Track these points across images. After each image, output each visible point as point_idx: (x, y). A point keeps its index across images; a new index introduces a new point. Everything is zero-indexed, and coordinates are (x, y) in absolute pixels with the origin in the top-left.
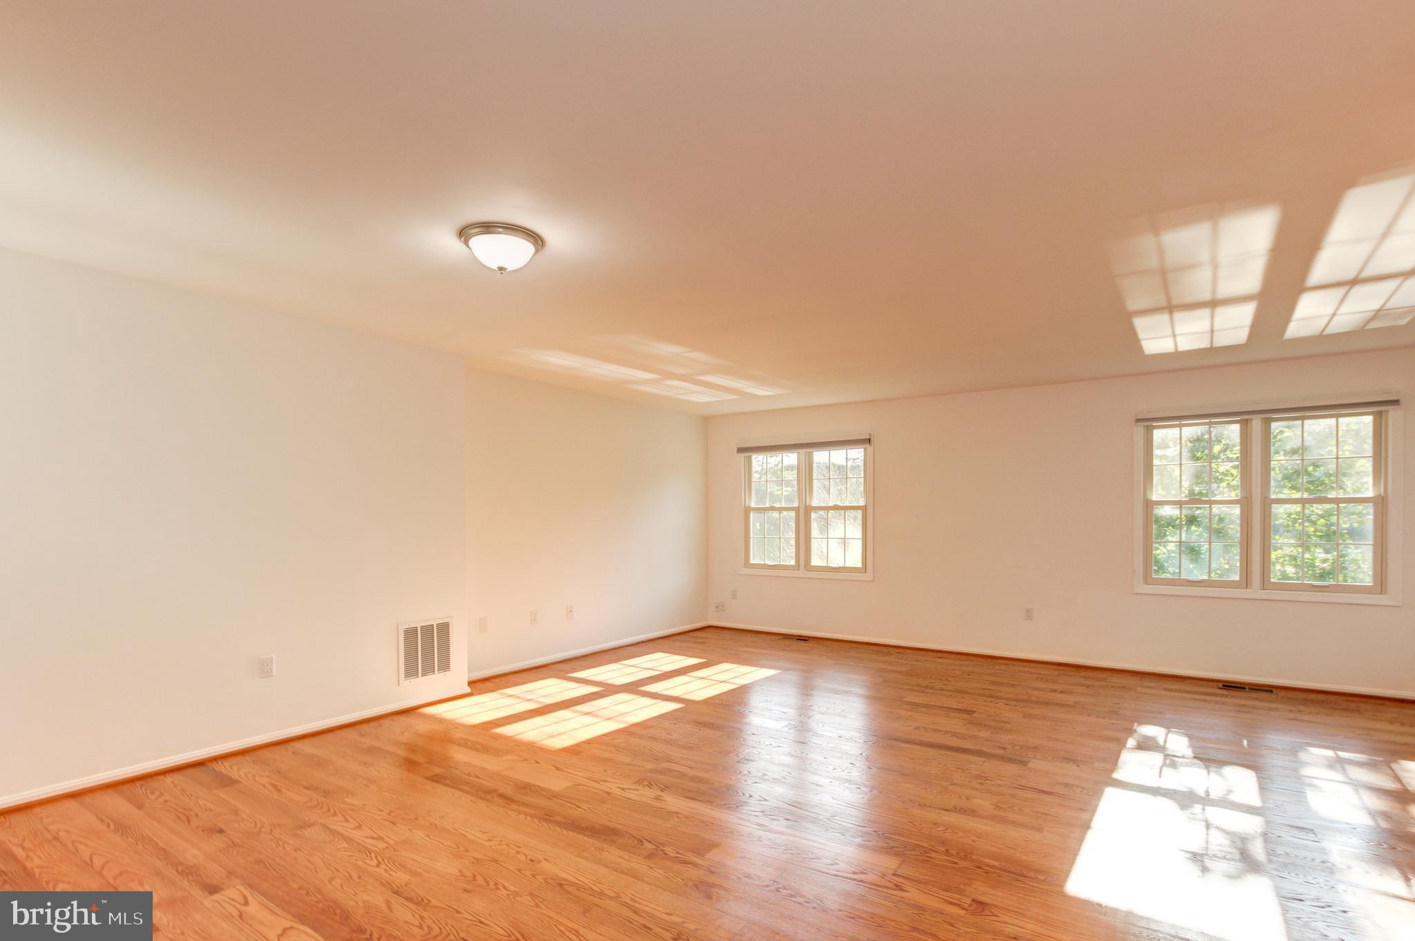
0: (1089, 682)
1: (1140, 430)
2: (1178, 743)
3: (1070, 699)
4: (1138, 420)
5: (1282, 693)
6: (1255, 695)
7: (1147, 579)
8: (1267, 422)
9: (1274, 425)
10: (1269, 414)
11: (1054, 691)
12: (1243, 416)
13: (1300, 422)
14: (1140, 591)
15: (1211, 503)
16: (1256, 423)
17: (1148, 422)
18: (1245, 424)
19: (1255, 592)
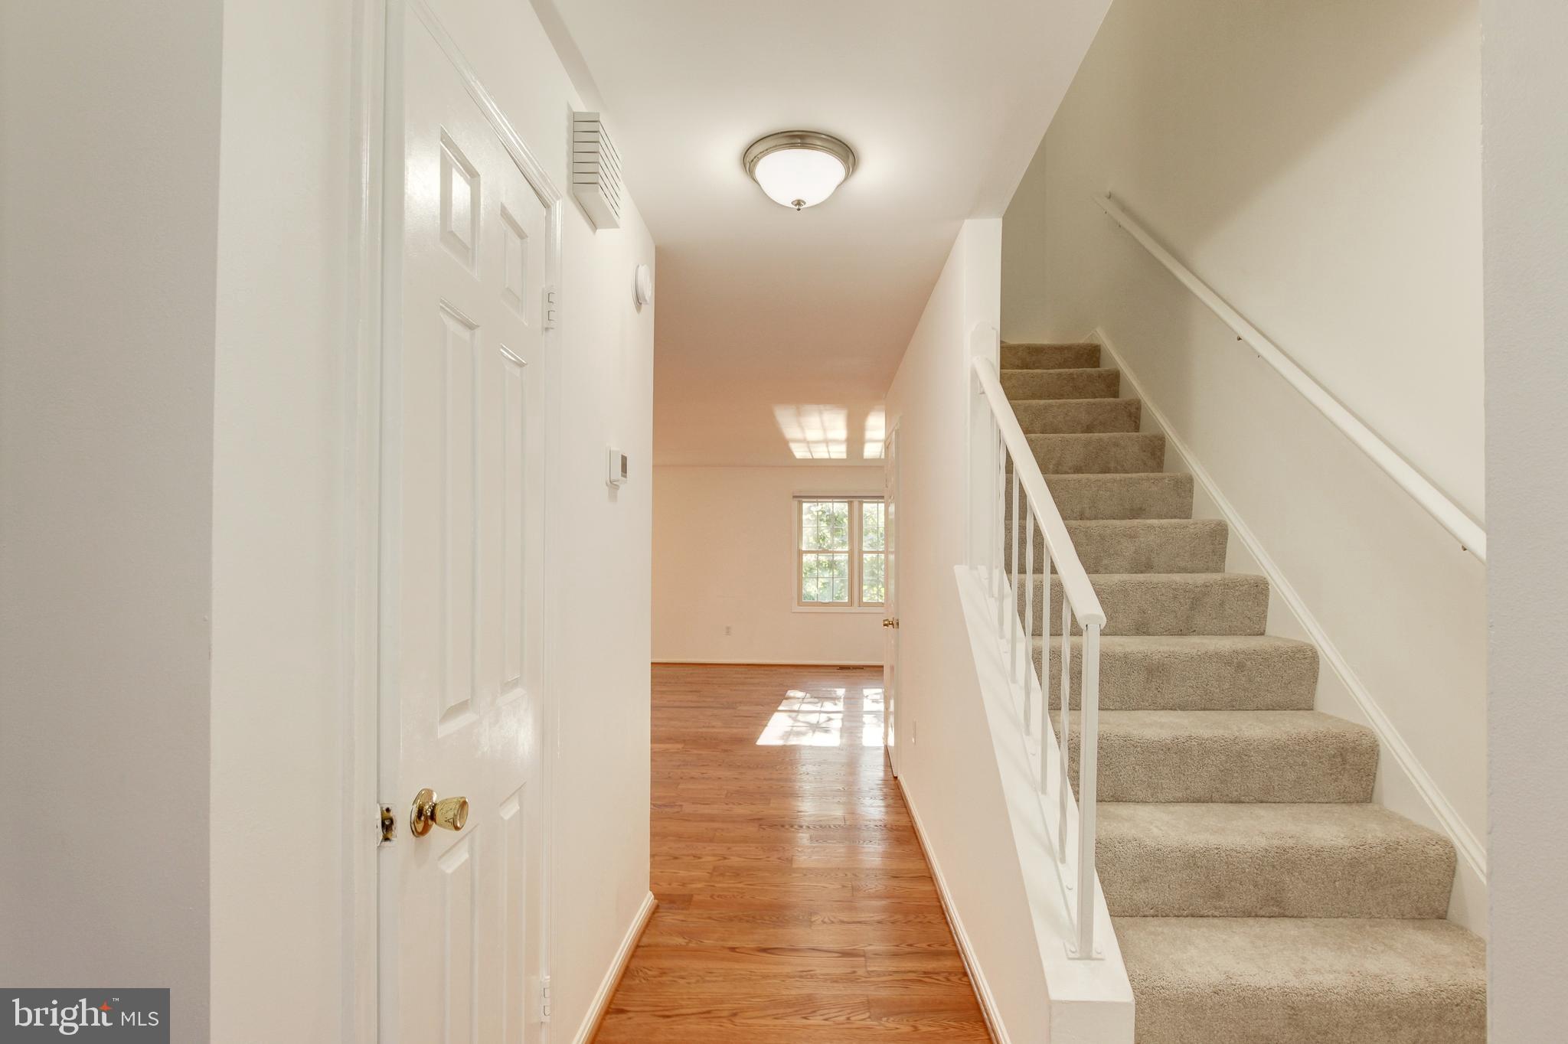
0: (766, 672)
1: (795, 503)
2: (799, 694)
3: (756, 681)
4: (794, 497)
5: (868, 669)
6: (854, 671)
7: (800, 603)
8: (861, 503)
9: (865, 505)
10: (863, 498)
11: (746, 678)
12: (849, 498)
13: (876, 504)
14: (795, 611)
15: (833, 552)
16: (856, 503)
17: (800, 498)
18: (850, 504)
19: (855, 609)
